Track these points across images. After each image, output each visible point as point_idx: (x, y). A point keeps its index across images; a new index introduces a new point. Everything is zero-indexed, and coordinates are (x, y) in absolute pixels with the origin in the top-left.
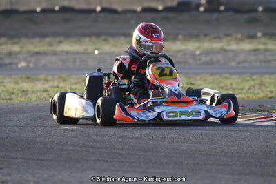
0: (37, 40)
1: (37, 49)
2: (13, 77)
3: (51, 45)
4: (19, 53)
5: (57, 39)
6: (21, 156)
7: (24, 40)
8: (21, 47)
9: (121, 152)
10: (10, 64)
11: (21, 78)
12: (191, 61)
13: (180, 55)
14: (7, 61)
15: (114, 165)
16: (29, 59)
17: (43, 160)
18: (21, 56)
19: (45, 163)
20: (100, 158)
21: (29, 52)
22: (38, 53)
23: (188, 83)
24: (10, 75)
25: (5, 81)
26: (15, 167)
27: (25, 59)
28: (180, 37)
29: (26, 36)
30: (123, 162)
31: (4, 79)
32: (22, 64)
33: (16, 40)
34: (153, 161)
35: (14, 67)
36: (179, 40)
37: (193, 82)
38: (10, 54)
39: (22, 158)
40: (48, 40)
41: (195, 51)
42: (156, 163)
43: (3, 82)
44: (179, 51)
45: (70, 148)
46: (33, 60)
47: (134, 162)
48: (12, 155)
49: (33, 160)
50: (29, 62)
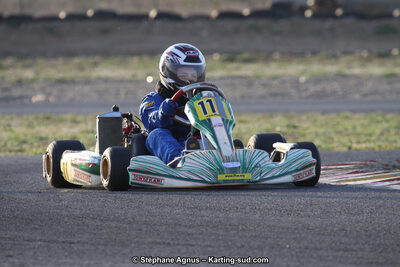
0: (60, 61)
1: (60, 75)
2: (25, 116)
3: (81, 68)
4: (33, 81)
5: (91, 60)
6: (39, 238)
7: (41, 61)
8: (37, 73)
9: (190, 231)
10: (21, 98)
11: (37, 118)
12: (293, 92)
13: (276, 82)
14: (16, 92)
15: (179, 251)
16: (48, 89)
17: (73, 243)
18: (36, 86)
19: (75, 247)
20: (158, 240)
21: (47, 80)
22: (61, 81)
23: (288, 126)
24: (19, 115)
25: (14, 123)
26: (31, 253)
27: (43, 91)
28: (277, 56)
29: (44, 55)
30: (192, 246)
31: (12, 119)
32: (39, 98)
33: (28, 62)
34: (239, 245)
35: (26, 101)
36: (275, 61)
37: (297, 124)
38: (20, 82)
39: (40, 240)
40: (77, 60)
41: (298, 78)
42: (242, 246)
43: (9, 125)
44: (274, 78)
45: (113, 224)
46: (55, 91)
47: (210, 246)
48: (26, 235)
49: (57, 242)
50: (48, 95)
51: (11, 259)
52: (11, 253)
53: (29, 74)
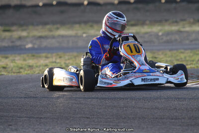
0: (40, 27)
1: (40, 34)
2: (22, 55)
3: (50, 30)
4: (25, 38)
5: (55, 26)
7: (31, 27)
8: (28, 33)
9: (100, 111)
10: (20, 46)
11: (28, 56)
12: (155, 40)
13: (147, 36)
14: (18, 43)
15: (94, 121)
16: (34, 41)
17: (41, 118)
18: (28, 40)
19: (42, 120)
20: (84, 116)
21: (34, 37)
22: (40, 37)
23: (152, 57)
24: (20, 54)
25: (16, 59)
26: (21, 123)
27: (31, 42)
28: (148, 22)
29: (33, 24)
31: (15, 57)
32: (29, 46)
33: (24, 28)
35: (23, 47)
36: (147, 25)
37: (157, 56)
38: (20, 38)
39: (25, 117)
40: (48, 27)
41: (158, 33)
42: (125, 118)
43: (14, 60)
44: (146, 33)
46: (38, 42)
47: (109, 118)
48: (19, 114)
49: (34, 118)
50: (34, 44)
51: (10, 127)
52: (11, 124)
53: (24, 34)
